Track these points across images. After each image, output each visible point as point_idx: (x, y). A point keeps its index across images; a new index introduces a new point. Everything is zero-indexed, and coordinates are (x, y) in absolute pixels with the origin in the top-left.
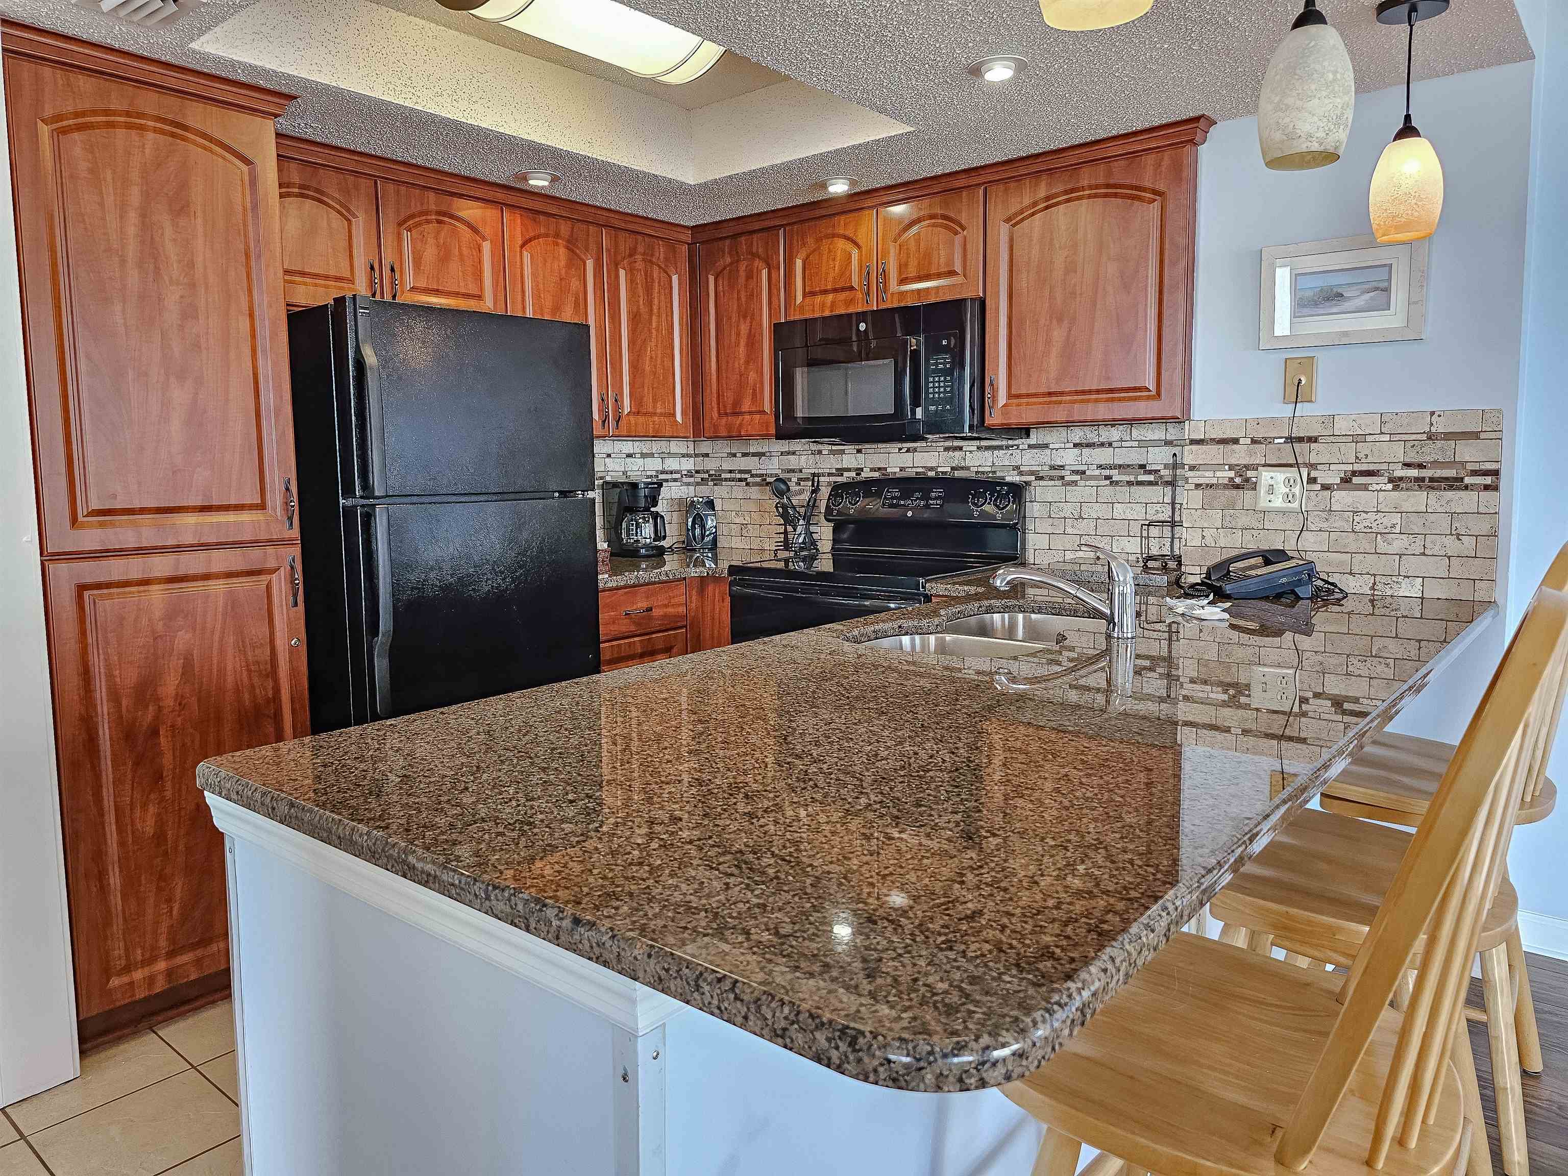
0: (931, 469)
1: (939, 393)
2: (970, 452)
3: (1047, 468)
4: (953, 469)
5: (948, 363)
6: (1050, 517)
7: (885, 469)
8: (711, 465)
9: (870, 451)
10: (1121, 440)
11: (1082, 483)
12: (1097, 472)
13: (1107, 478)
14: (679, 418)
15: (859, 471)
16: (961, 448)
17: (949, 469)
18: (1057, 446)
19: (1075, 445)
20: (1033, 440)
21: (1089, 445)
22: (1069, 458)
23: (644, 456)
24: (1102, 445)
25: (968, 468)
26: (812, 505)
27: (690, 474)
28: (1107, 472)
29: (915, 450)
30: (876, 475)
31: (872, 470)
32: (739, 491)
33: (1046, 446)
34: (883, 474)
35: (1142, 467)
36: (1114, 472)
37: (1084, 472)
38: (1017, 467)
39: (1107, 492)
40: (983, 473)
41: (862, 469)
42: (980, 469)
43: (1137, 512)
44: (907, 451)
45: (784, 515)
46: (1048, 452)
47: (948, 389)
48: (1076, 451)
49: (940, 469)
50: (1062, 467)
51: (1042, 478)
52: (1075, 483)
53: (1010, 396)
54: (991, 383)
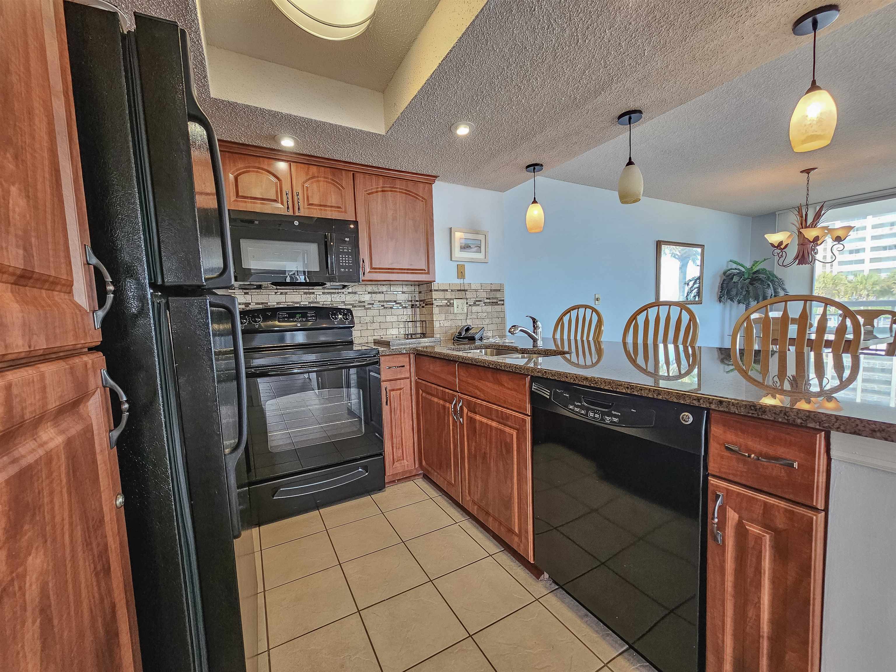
0: (297, 303)
1: (346, 263)
2: (319, 295)
3: (357, 302)
4: (309, 302)
5: (350, 249)
6: (360, 323)
7: (267, 303)
9: (255, 293)
10: (387, 291)
11: (373, 308)
12: (379, 304)
13: (382, 306)
16: (313, 293)
17: (307, 303)
18: (361, 293)
19: (369, 293)
21: (374, 293)
22: (367, 298)
24: (380, 293)
25: (318, 303)
28: (382, 304)
29: (286, 293)
30: (261, 306)
31: (257, 304)
34: (265, 306)
35: (395, 301)
36: (385, 304)
37: (373, 304)
38: (343, 302)
39: (383, 312)
40: (326, 304)
41: (250, 304)
42: (325, 303)
43: (395, 319)
44: (280, 294)
46: (357, 295)
47: (350, 262)
48: (370, 295)
49: (302, 303)
50: (364, 302)
51: (355, 307)
52: (370, 308)
53: (372, 268)
54: (363, 261)
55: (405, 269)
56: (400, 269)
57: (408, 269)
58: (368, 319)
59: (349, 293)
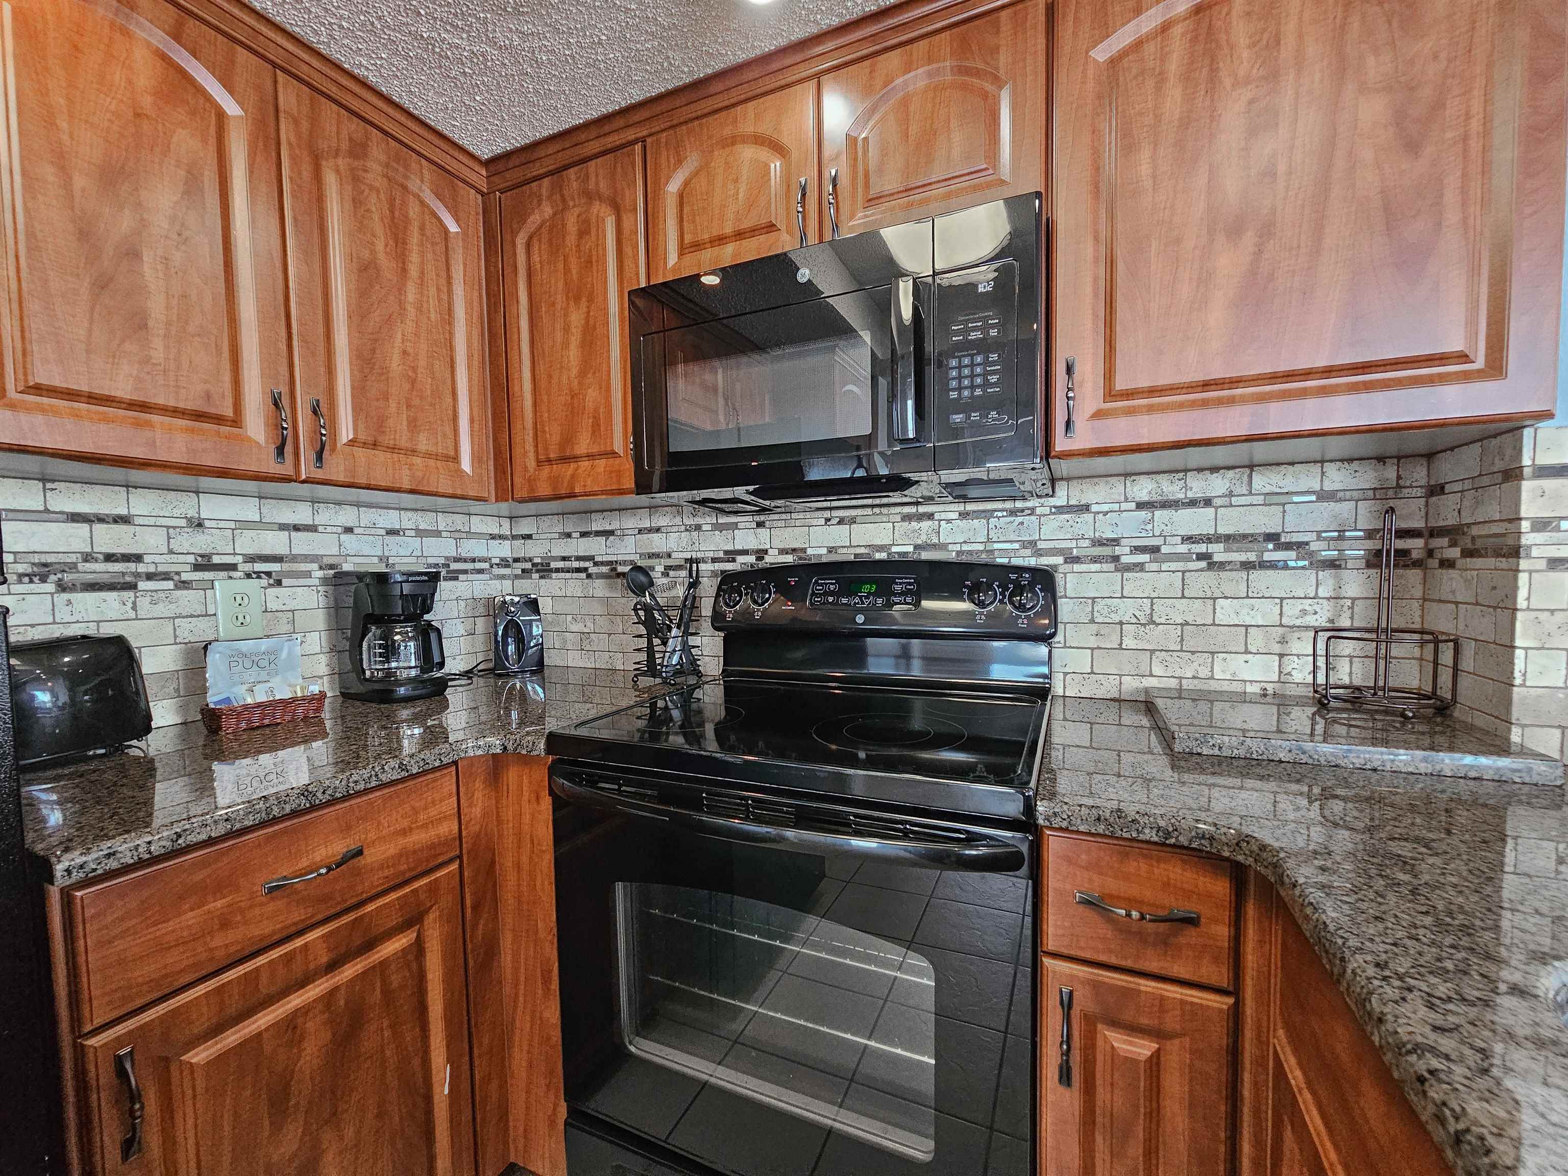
0: (881, 548)
1: (972, 387)
2: (949, 521)
3: (1086, 543)
4: (916, 547)
5: (993, 326)
6: (1092, 621)
7: (804, 550)
8: (535, 550)
9: (780, 524)
10: (1231, 494)
11: (1154, 566)
12: (1183, 548)
13: (1201, 557)
14: (466, 465)
15: (761, 554)
16: (930, 516)
17: (910, 549)
18: (1105, 508)
19: (1140, 506)
20: (1060, 500)
21: (1166, 504)
22: (1129, 526)
23: (420, 533)
24: (1193, 503)
25: (942, 547)
26: (690, 605)
27: (504, 563)
28: (1202, 548)
29: (853, 521)
30: (789, 559)
31: (783, 552)
32: (574, 585)
33: (1086, 508)
34: (800, 559)
35: (1272, 537)
36: (1213, 548)
37: (1155, 550)
38: (1030, 542)
39: (1203, 581)
40: (970, 553)
41: (766, 552)
42: (965, 547)
43: (1266, 612)
44: (839, 523)
45: (649, 623)
46: (1088, 517)
47: (993, 379)
48: (1143, 514)
49: (895, 549)
50: (1116, 542)
51: (1077, 560)
52: (1140, 567)
53: (1110, 394)
54: (1069, 370)
55: (1307, 374)
56: (1274, 378)
57: (1328, 372)
58: (1126, 610)
59: (1060, 510)
